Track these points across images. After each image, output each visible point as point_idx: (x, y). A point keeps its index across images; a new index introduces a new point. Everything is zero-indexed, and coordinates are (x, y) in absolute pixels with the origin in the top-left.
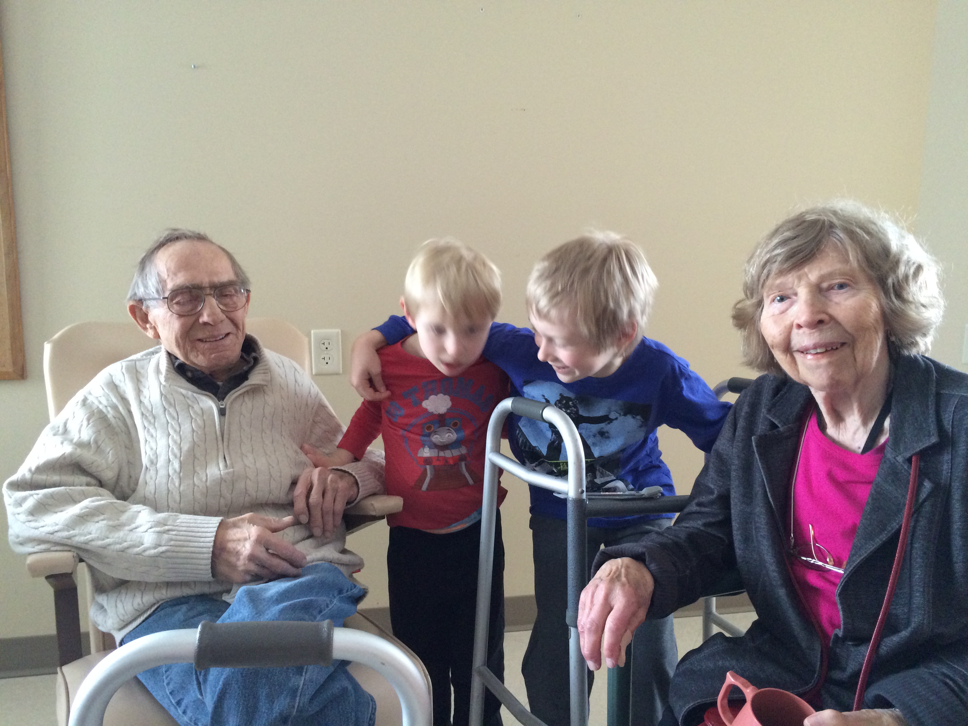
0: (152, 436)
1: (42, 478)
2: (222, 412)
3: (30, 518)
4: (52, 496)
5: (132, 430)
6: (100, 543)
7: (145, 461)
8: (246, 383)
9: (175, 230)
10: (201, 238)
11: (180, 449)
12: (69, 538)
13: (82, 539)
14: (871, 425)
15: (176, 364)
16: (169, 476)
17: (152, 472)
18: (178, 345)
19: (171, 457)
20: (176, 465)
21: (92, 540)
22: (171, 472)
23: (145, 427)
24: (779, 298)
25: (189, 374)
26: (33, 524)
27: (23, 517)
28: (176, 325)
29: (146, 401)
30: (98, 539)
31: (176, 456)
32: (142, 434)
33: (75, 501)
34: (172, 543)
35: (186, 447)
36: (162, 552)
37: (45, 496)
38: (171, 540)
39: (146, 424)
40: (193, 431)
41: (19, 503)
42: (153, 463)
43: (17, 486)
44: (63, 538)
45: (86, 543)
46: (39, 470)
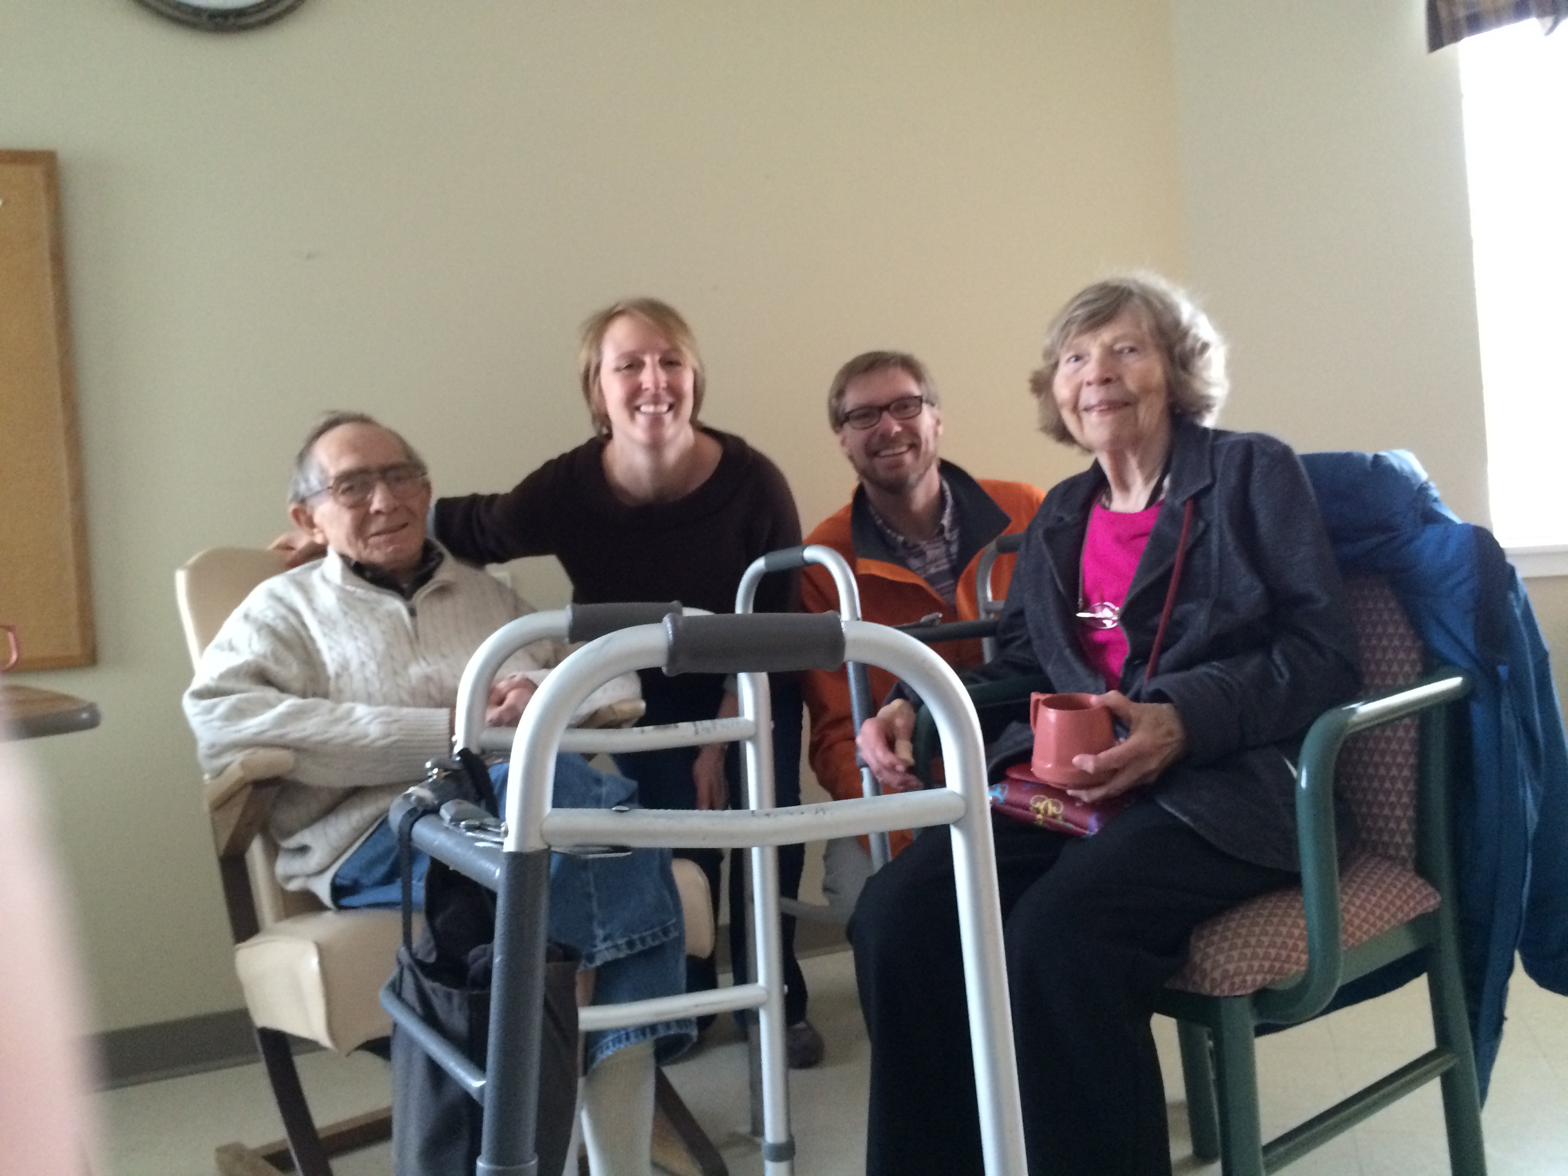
0: (336, 642)
1: (229, 684)
2: (412, 613)
3: (227, 723)
4: (247, 700)
5: (308, 642)
6: (319, 738)
7: (332, 668)
8: (431, 582)
9: (334, 412)
10: (362, 420)
11: (374, 650)
12: (282, 736)
13: (297, 735)
14: (1153, 483)
15: (353, 563)
16: (366, 680)
17: (345, 679)
18: (350, 544)
19: (365, 659)
20: (372, 666)
21: (309, 736)
22: (368, 674)
23: (325, 635)
24: (1073, 359)
25: (368, 574)
26: (233, 728)
27: (217, 724)
28: (346, 518)
29: (320, 608)
30: (316, 734)
31: (370, 658)
32: (322, 643)
33: (270, 706)
34: (403, 732)
35: (380, 647)
36: (395, 742)
37: (240, 700)
38: (401, 729)
39: (326, 630)
40: (384, 633)
41: (210, 710)
42: (345, 666)
43: (202, 694)
44: (274, 737)
45: (302, 740)
46: (223, 677)
